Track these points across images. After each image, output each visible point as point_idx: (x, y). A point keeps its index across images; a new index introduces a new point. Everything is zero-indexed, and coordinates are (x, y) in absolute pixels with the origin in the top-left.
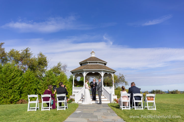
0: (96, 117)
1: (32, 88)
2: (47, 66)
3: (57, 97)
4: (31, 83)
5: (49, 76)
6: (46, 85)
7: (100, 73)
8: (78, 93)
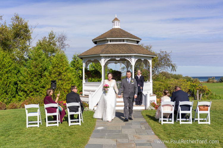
0: (126, 136)
1: (10, 83)
2: (31, 40)
3: (67, 108)
4: (7, 72)
5: (36, 60)
6: (33, 75)
7: (129, 60)
8: (94, 93)
